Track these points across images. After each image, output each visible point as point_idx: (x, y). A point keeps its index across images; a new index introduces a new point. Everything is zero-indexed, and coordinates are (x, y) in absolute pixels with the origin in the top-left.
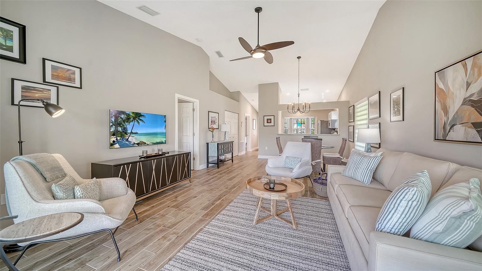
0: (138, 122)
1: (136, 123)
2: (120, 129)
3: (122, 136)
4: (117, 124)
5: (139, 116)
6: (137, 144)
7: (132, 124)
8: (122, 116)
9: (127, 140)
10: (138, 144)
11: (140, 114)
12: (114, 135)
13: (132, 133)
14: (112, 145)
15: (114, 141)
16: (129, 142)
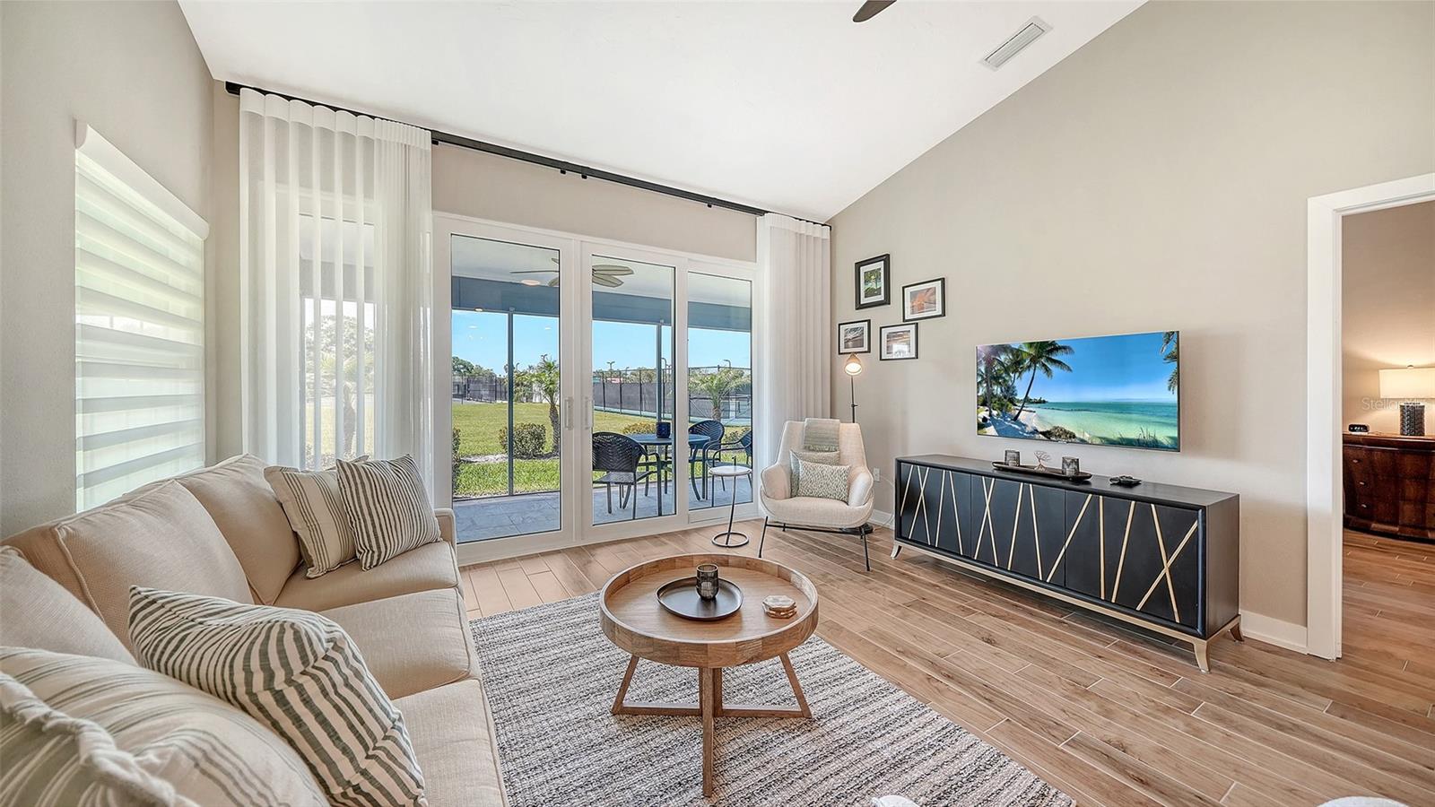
0: (1047, 370)
1: (1040, 372)
2: (997, 390)
3: (1002, 408)
4: (991, 377)
5: (1051, 351)
6: (1043, 433)
7: (1027, 375)
8: (1002, 358)
9: (1016, 418)
10: (1047, 434)
11: (1053, 343)
12: (984, 404)
13: (1027, 400)
14: (980, 427)
15: (985, 419)
16: (1021, 424)
